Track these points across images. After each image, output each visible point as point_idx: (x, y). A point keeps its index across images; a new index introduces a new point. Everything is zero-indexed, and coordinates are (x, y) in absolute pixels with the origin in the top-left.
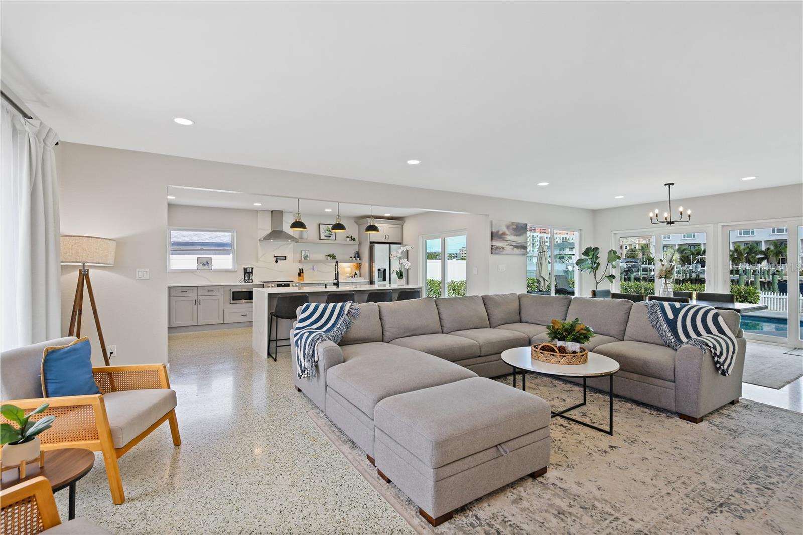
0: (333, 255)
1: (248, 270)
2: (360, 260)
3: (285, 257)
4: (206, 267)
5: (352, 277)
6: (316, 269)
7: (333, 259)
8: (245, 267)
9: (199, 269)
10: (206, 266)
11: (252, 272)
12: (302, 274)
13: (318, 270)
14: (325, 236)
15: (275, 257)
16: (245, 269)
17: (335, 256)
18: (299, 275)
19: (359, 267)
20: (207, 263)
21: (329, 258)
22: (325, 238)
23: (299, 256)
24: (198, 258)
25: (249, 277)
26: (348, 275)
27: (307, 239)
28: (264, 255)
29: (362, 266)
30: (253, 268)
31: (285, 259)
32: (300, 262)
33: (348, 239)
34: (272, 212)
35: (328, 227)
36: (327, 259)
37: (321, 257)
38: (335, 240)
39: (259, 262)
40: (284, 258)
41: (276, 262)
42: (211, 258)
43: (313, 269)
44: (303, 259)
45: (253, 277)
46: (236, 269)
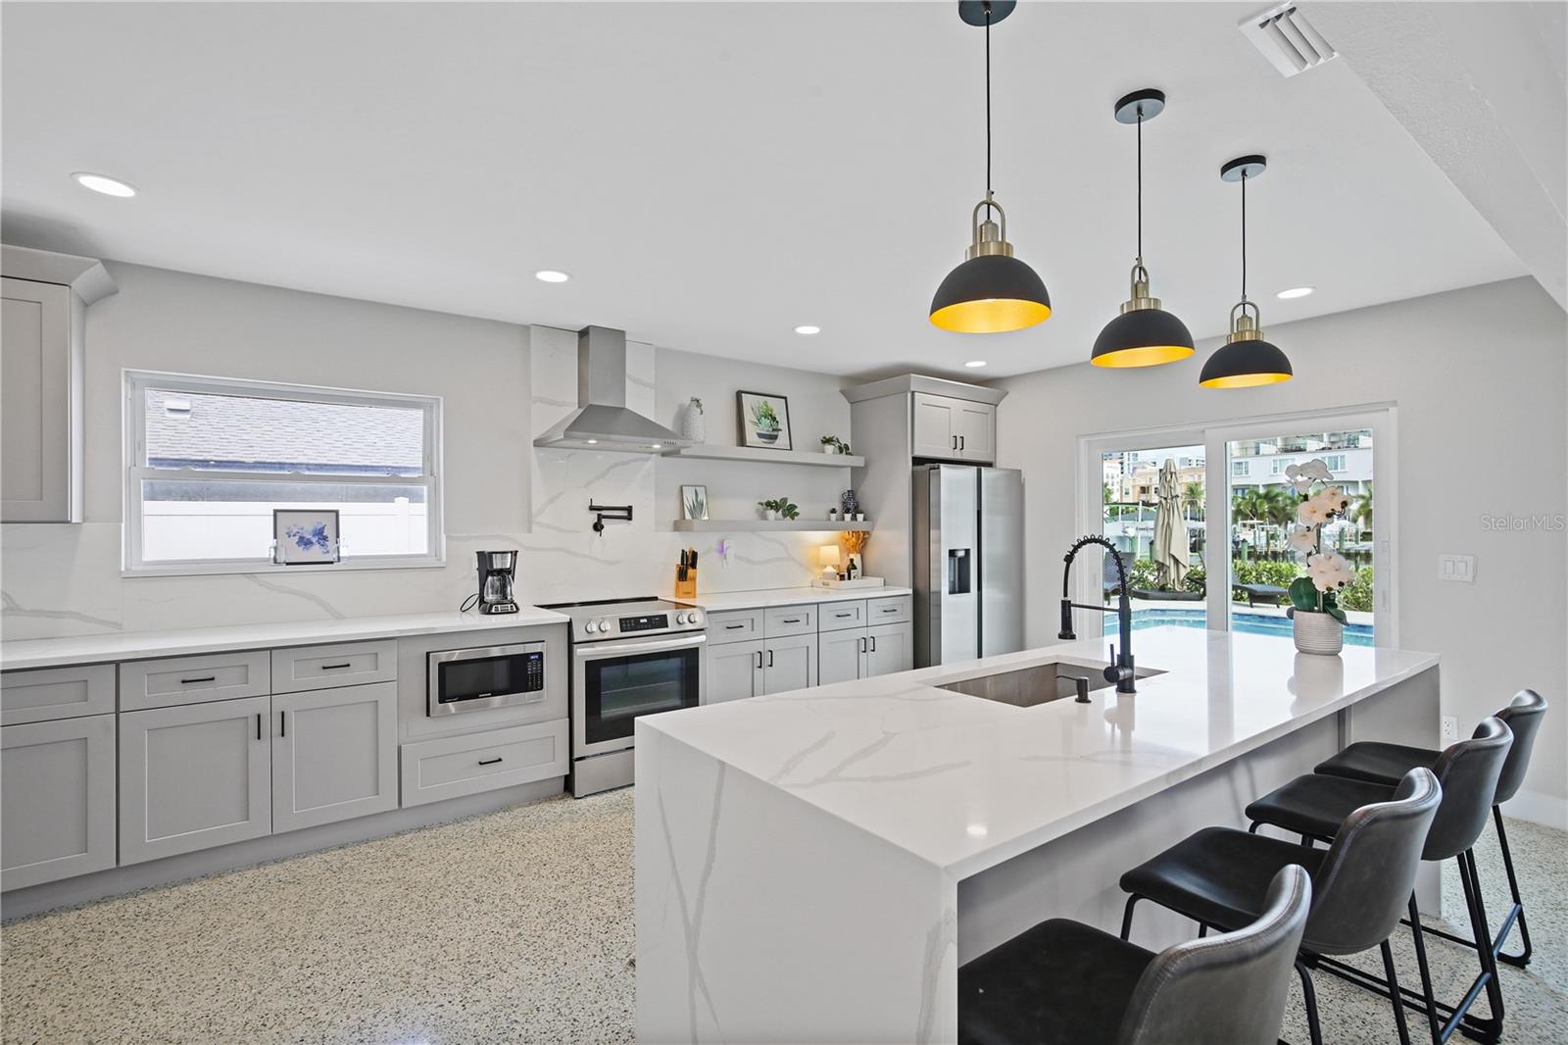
0: (784, 500)
1: (497, 564)
2: (865, 519)
3: (629, 509)
4: (315, 553)
5: (842, 577)
6: (730, 553)
7: (785, 516)
8: (488, 549)
9: (282, 558)
10: (316, 548)
11: (510, 572)
12: (690, 571)
13: (736, 556)
14: (760, 435)
15: (592, 508)
16: (484, 558)
17: (793, 507)
18: (682, 575)
19: (862, 542)
20: (320, 534)
21: (771, 513)
22: (760, 442)
23: (674, 504)
24: (276, 512)
25: (502, 590)
26: (830, 569)
27: (703, 442)
28: (552, 500)
29: (871, 541)
30: (515, 554)
31: (629, 518)
32: (678, 526)
33: (829, 448)
34: (584, 333)
35: (766, 403)
36: (764, 517)
37: (744, 508)
38: (791, 449)
39: (534, 527)
40: (624, 513)
41: (598, 527)
42: (337, 512)
43: (722, 550)
44: (688, 516)
45: (517, 589)
46: (444, 559)
